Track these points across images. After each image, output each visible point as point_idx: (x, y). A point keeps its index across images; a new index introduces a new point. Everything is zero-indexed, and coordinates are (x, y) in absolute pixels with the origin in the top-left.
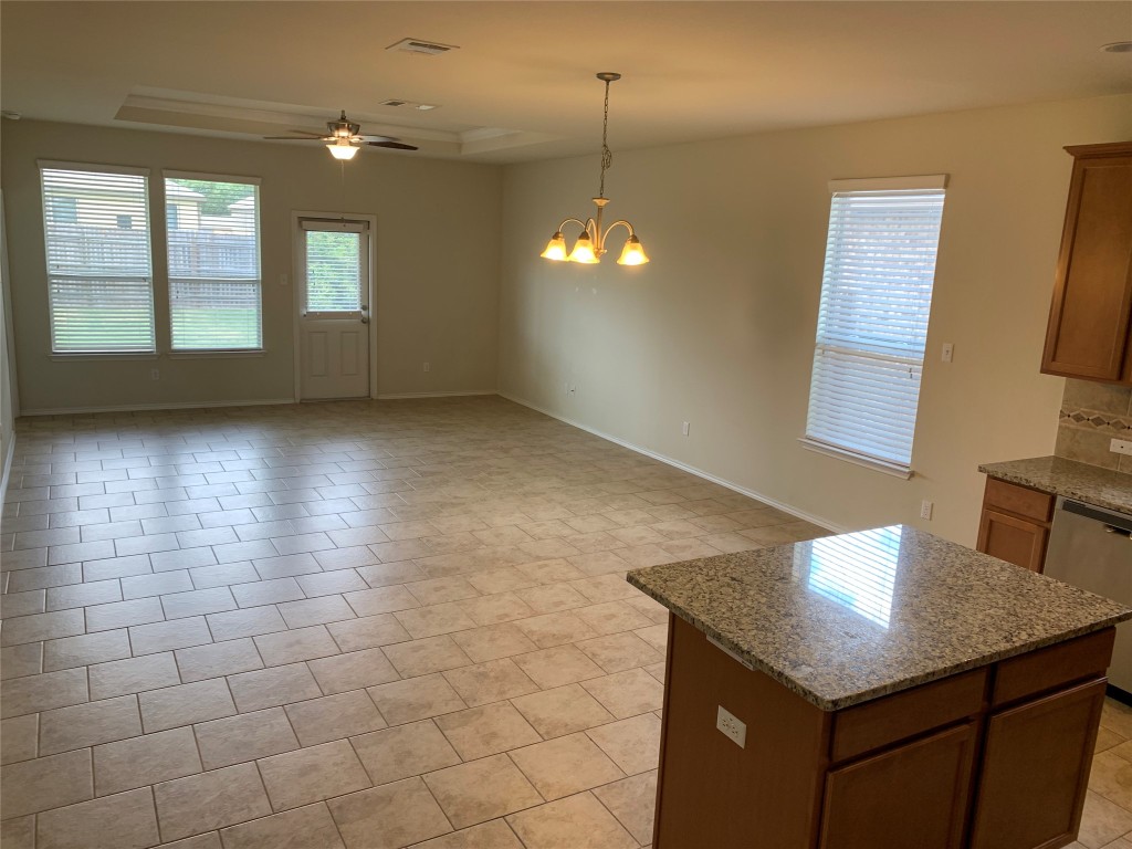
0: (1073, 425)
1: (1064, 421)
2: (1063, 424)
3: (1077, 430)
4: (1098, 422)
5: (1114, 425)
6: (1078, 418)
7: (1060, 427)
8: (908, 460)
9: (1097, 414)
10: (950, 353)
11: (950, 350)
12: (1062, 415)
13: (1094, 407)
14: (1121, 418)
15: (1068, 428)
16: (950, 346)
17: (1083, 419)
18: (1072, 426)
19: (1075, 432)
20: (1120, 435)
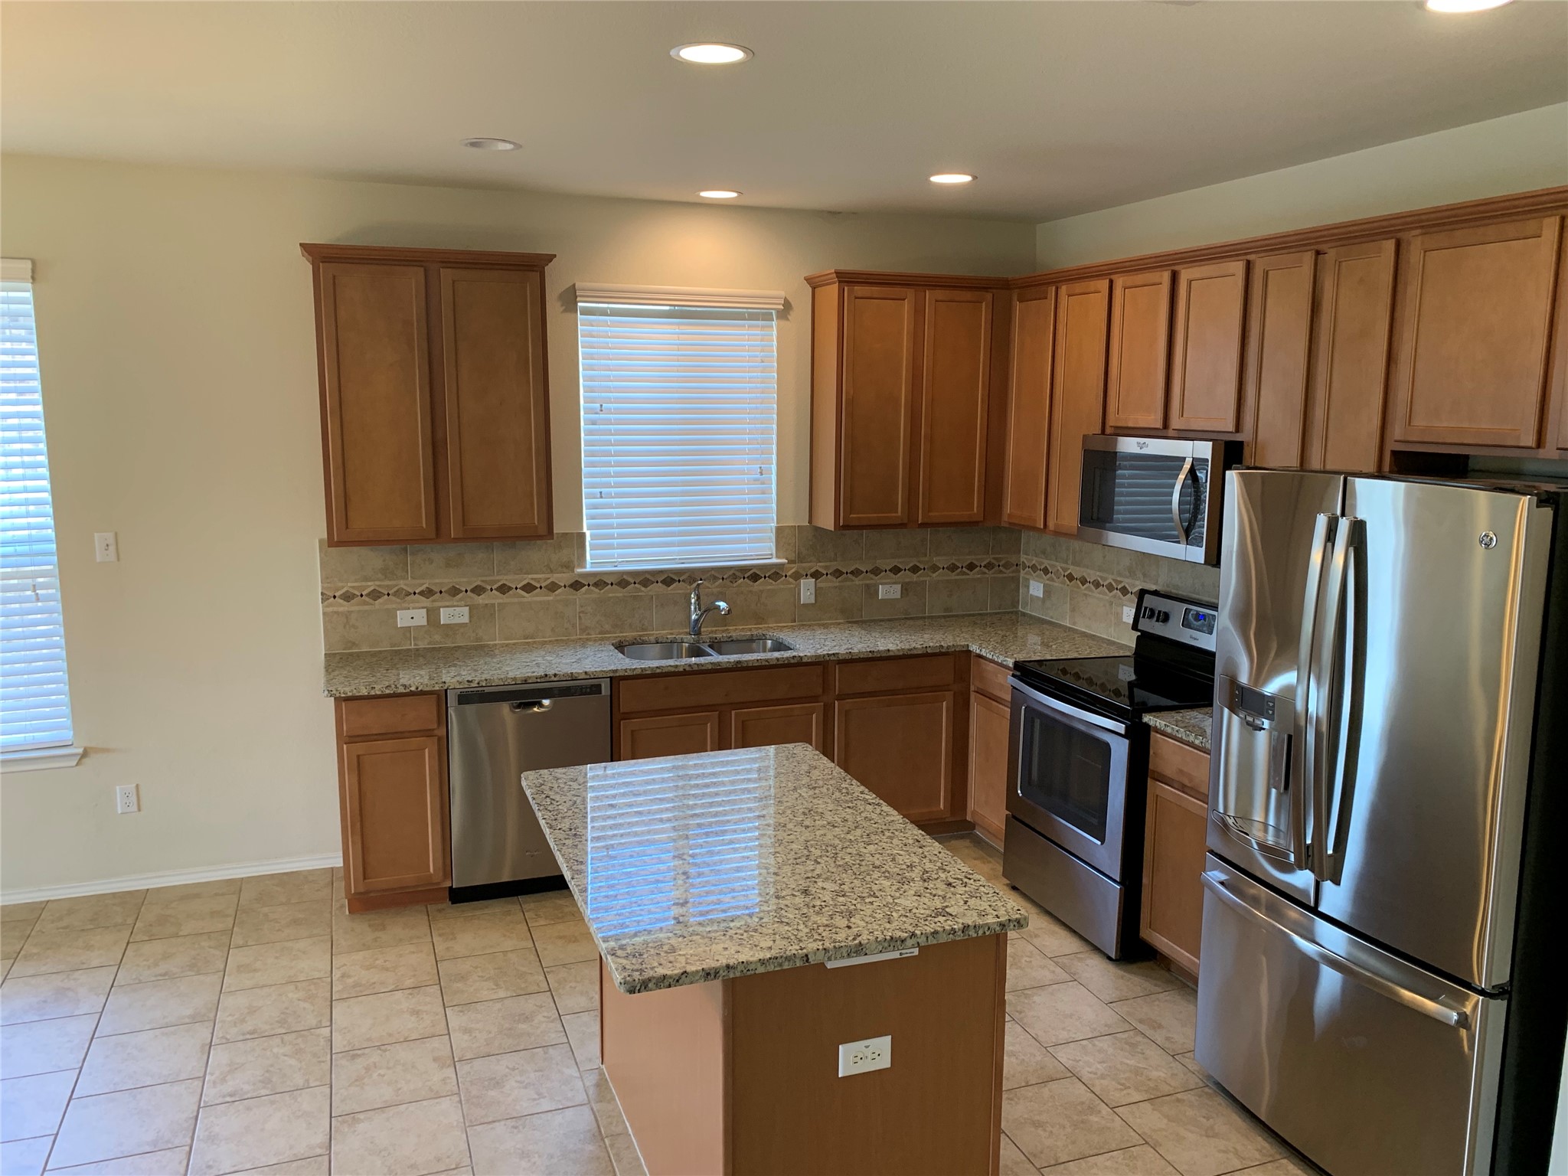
0: (344, 607)
1: (327, 606)
2: (330, 609)
3: (350, 612)
4: (375, 595)
5: (396, 594)
6: (348, 597)
7: (324, 614)
8: (68, 735)
9: (371, 586)
10: (112, 548)
11: (111, 541)
12: (325, 597)
13: (366, 579)
14: (402, 584)
15: (337, 613)
16: (110, 537)
17: (354, 596)
18: (341, 609)
19: (347, 615)
20: (406, 605)
